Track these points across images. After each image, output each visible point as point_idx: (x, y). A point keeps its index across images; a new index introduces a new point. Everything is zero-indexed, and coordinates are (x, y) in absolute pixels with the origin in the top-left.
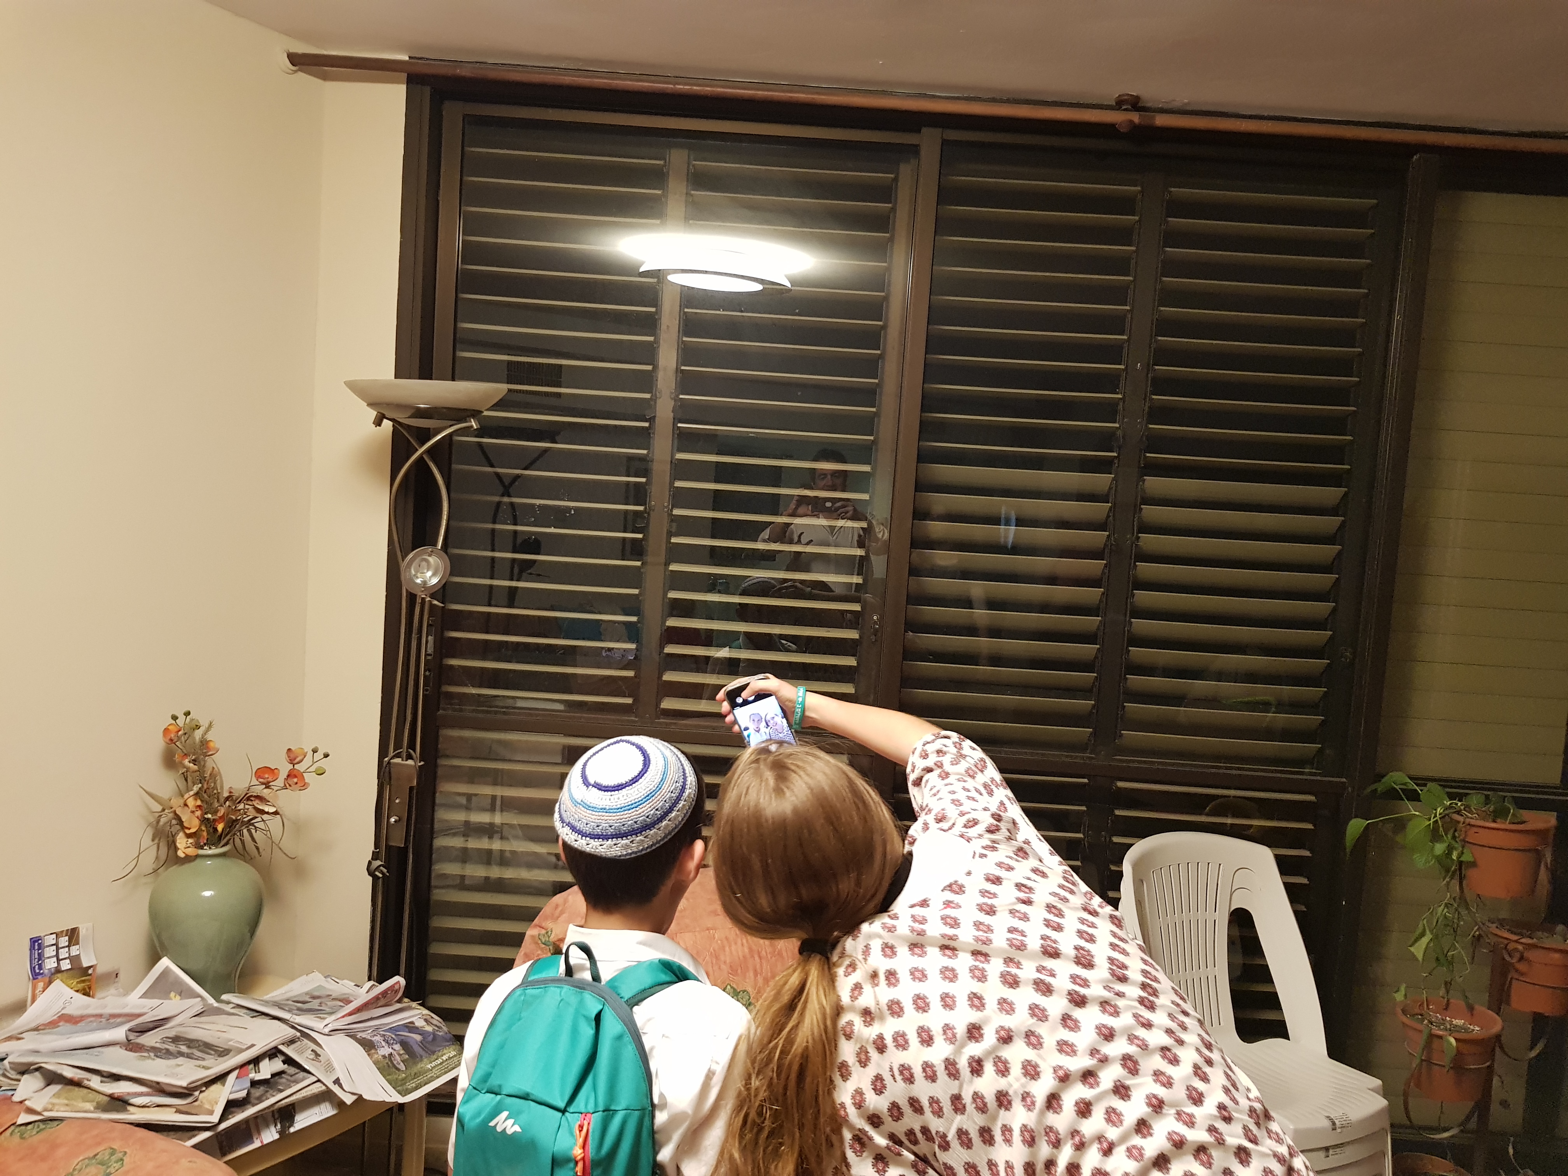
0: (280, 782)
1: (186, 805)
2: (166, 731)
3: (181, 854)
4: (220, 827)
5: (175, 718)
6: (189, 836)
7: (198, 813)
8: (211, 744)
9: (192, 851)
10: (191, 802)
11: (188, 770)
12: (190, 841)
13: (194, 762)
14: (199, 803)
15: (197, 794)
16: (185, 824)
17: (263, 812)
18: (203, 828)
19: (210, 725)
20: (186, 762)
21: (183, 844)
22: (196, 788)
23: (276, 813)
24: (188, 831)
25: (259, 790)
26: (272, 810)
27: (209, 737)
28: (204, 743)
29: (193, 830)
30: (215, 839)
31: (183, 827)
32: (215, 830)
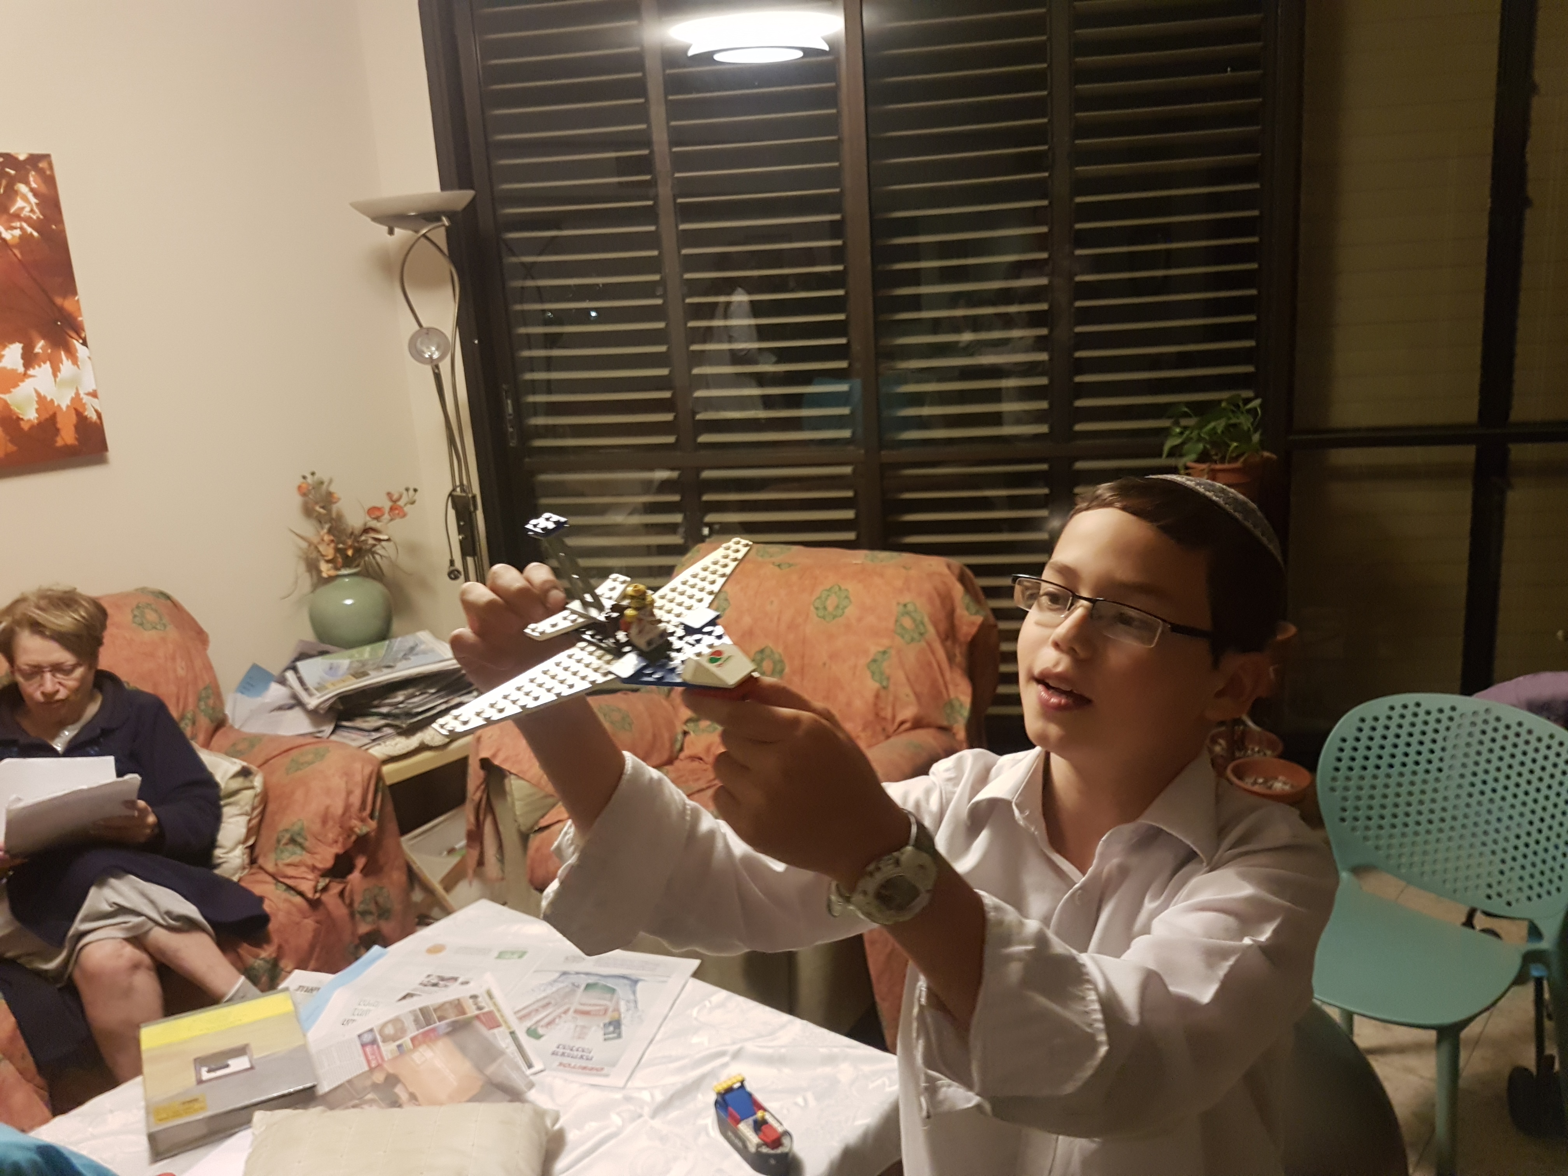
0: (386, 517)
1: (323, 540)
2: (300, 487)
3: (325, 575)
4: (350, 553)
5: (304, 477)
6: (328, 561)
7: (332, 545)
8: (335, 495)
9: (333, 573)
10: (327, 538)
11: (320, 513)
12: (330, 565)
13: (323, 507)
14: (332, 538)
15: (330, 531)
16: (324, 553)
17: (379, 540)
18: (338, 555)
19: (331, 481)
20: (317, 508)
21: (326, 569)
22: (327, 526)
23: (388, 540)
24: (327, 558)
25: (373, 524)
26: (386, 537)
27: (332, 489)
28: (330, 494)
29: (330, 557)
30: (348, 562)
31: (323, 556)
32: (347, 556)
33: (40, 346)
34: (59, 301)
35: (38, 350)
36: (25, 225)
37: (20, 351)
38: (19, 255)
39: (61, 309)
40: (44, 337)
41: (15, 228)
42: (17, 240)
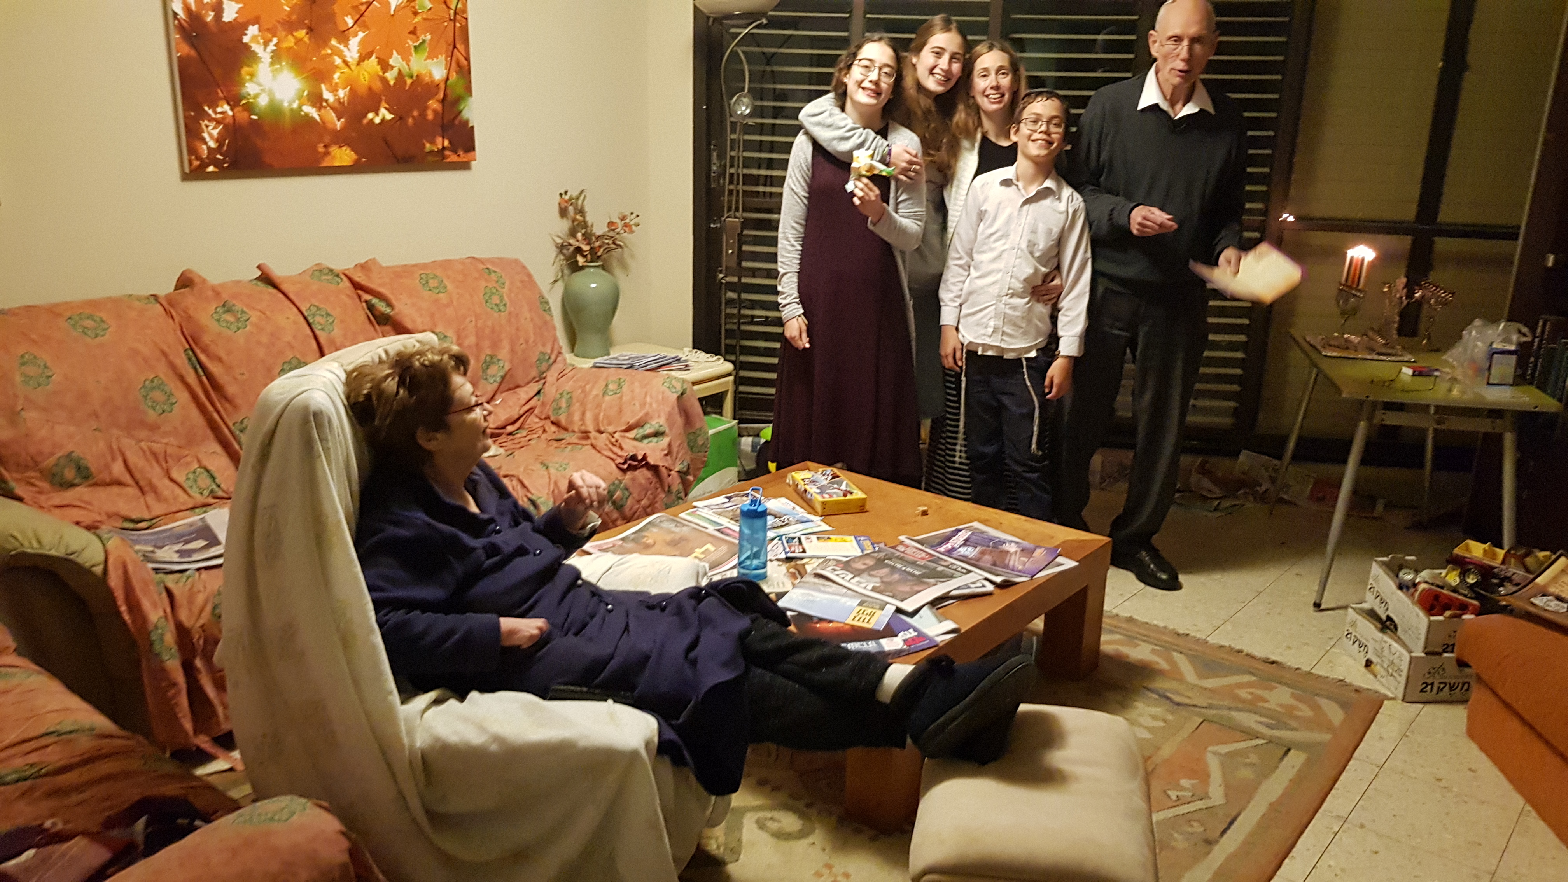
33: (210, 17)
34: (193, 53)
35: (212, 14)
36: (213, 116)
37: (225, 15)
38: (219, 91)
39: (193, 45)
40: (207, 23)
41: (221, 113)
42: (220, 103)
